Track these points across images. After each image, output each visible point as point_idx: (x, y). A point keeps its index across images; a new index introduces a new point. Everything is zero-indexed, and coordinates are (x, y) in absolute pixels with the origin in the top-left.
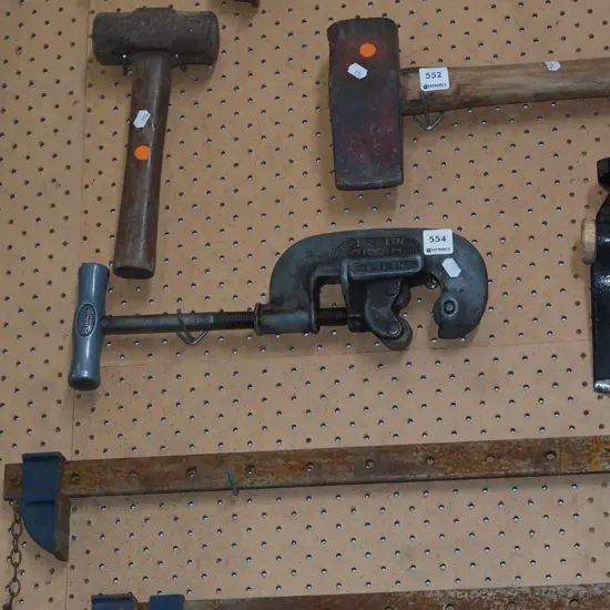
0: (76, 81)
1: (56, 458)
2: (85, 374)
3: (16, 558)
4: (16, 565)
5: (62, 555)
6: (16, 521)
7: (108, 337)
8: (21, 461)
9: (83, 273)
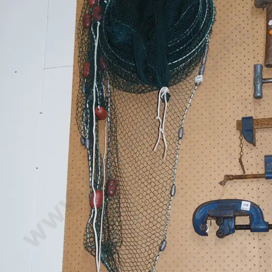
0: (248, 14)
1: (251, 118)
2: (259, 95)
3: (241, 146)
4: (242, 148)
5: (254, 145)
6: (241, 135)
7: (264, 84)
8: (241, 119)
9: (255, 67)
